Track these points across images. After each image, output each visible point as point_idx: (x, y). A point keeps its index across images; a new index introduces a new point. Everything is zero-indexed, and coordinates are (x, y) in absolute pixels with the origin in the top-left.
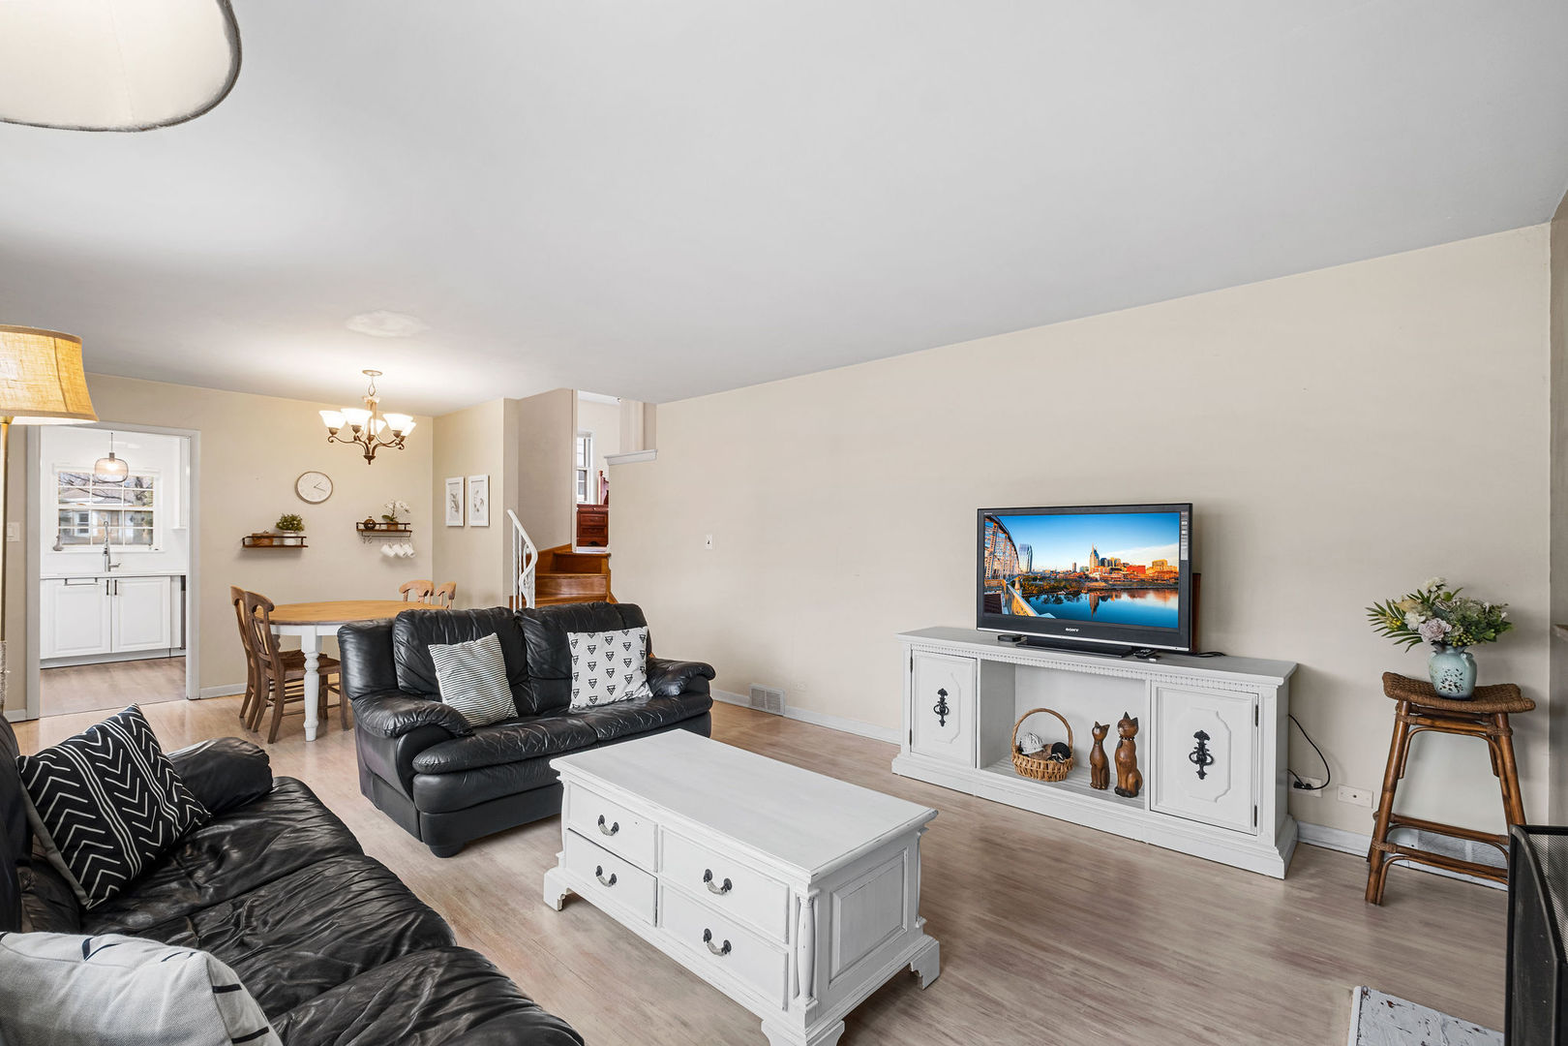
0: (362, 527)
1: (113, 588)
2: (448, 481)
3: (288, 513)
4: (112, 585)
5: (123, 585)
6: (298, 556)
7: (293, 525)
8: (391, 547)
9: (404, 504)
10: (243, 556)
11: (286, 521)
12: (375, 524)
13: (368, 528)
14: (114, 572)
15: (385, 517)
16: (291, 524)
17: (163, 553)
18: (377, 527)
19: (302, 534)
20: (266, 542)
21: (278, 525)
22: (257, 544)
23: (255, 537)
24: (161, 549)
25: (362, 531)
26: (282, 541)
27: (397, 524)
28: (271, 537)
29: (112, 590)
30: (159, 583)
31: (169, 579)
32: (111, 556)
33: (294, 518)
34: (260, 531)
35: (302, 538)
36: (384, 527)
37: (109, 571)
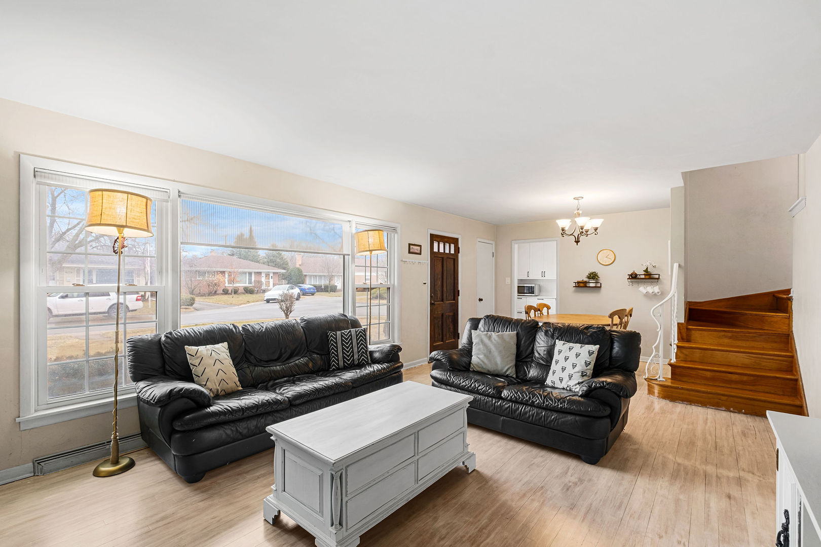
6: (595, 291)
7: (594, 277)
11: (591, 275)
12: (636, 275)
13: (633, 277)
15: (644, 271)
18: (638, 277)
19: (598, 281)
21: (587, 277)
22: (581, 286)
23: (578, 283)
26: (588, 285)
27: (651, 275)
28: (584, 283)
33: (595, 274)
34: (580, 280)
36: (643, 277)
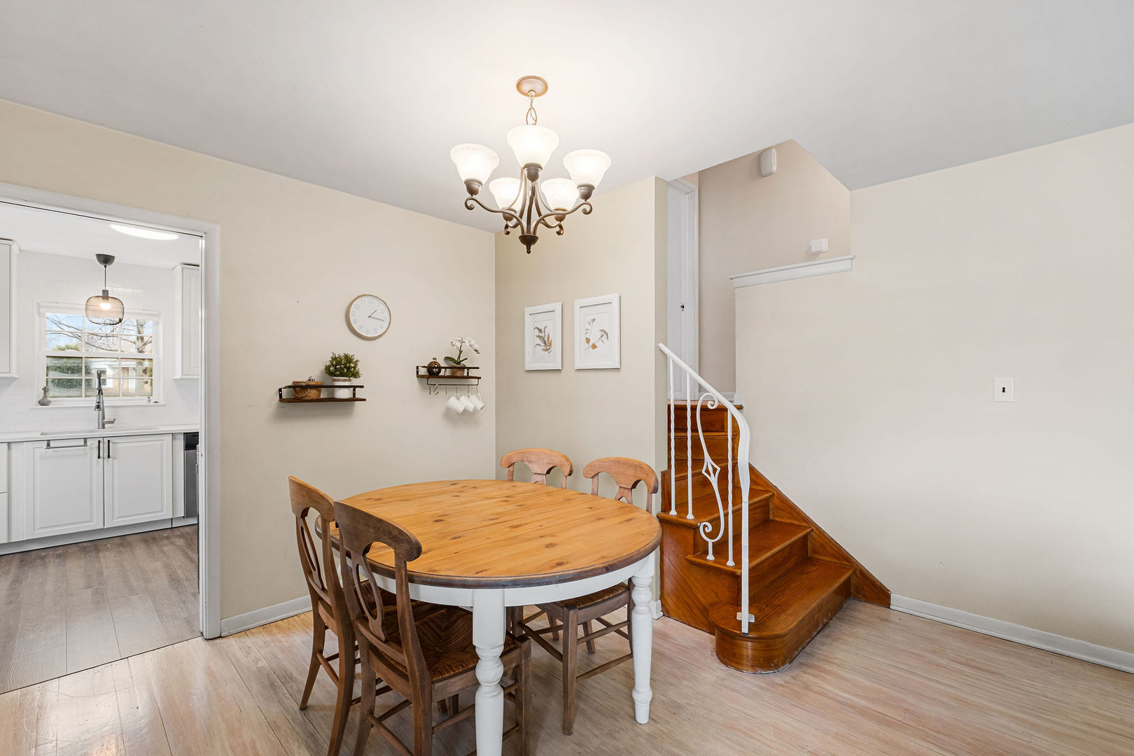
0: (423, 372)
1: (105, 450)
2: (528, 310)
3: (340, 352)
4: (104, 447)
5: (119, 447)
6: (349, 413)
7: (349, 369)
8: (458, 399)
9: (473, 342)
10: (280, 416)
11: (339, 363)
12: (440, 368)
13: (432, 373)
14: (109, 431)
15: (447, 359)
16: (343, 367)
17: (164, 406)
18: (442, 373)
19: (355, 382)
20: (312, 394)
21: (327, 368)
22: (299, 396)
23: (296, 387)
24: (161, 402)
25: (423, 377)
26: (333, 393)
27: (464, 368)
28: (318, 387)
29: (104, 453)
30: (159, 443)
31: (170, 437)
32: (106, 410)
33: (348, 359)
34: (303, 378)
35: (355, 387)
36: (448, 373)
37: (104, 427)
